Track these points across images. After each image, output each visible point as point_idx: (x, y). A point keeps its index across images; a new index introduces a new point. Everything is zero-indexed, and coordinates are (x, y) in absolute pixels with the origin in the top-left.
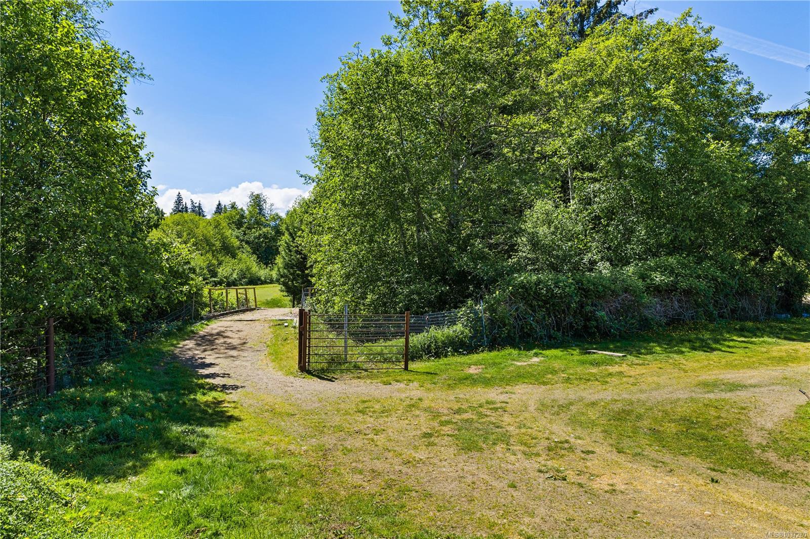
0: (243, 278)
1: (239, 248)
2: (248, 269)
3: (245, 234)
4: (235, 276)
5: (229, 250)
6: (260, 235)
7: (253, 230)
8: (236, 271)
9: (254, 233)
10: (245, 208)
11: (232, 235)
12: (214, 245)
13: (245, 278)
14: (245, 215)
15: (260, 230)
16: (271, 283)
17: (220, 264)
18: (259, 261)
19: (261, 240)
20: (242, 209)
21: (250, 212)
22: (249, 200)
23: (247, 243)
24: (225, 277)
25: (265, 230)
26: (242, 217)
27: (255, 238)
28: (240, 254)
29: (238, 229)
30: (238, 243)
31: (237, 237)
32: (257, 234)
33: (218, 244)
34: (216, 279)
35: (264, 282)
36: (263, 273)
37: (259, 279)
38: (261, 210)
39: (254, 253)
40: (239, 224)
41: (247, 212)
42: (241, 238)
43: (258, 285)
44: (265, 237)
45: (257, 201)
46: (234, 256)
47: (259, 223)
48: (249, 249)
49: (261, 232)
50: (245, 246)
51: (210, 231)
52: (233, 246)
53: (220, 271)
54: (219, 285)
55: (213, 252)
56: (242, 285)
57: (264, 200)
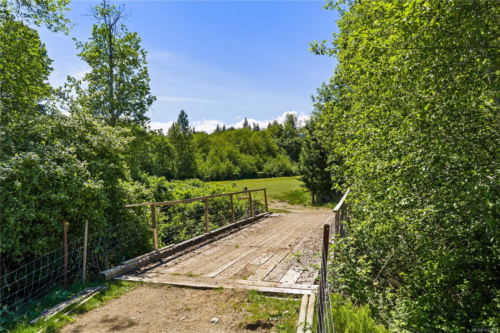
0: (280, 172)
1: (278, 151)
2: (284, 165)
3: (282, 142)
4: (275, 170)
5: (271, 152)
6: (293, 142)
7: (288, 139)
8: (276, 166)
9: (288, 141)
10: (283, 124)
11: (274, 143)
12: (261, 149)
13: (281, 171)
14: (283, 129)
15: (293, 138)
17: (265, 161)
18: (292, 160)
19: (293, 145)
20: (281, 125)
21: (286, 127)
22: (285, 119)
23: (284, 147)
24: (268, 171)
25: (296, 138)
26: (281, 130)
27: (289, 144)
28: (279, 155)
29: (278, 138)
30: (277, 147)
31: (277, 144)
32: (291, 141)
33: (264, 148)
34: (261, 172)
36: (294, 168)
37: (291, 172)
38: (293, 125)
39: (288, 154)
40: (279, 135)
41: (284, 127)
42: (280, 144)
43: (290, 176)
44: (296, 143)
45: (292, 120)
46: (274, 156)
47: (293, 135)
48: (285, 152)
49: (293, 140)
50: (283, 149)
51: (259, 139)
52: (274, 150)
53: (265, 166)
54: (264, 176)
55: (260, 154)
56: (279, 176)
57: (296, 118)
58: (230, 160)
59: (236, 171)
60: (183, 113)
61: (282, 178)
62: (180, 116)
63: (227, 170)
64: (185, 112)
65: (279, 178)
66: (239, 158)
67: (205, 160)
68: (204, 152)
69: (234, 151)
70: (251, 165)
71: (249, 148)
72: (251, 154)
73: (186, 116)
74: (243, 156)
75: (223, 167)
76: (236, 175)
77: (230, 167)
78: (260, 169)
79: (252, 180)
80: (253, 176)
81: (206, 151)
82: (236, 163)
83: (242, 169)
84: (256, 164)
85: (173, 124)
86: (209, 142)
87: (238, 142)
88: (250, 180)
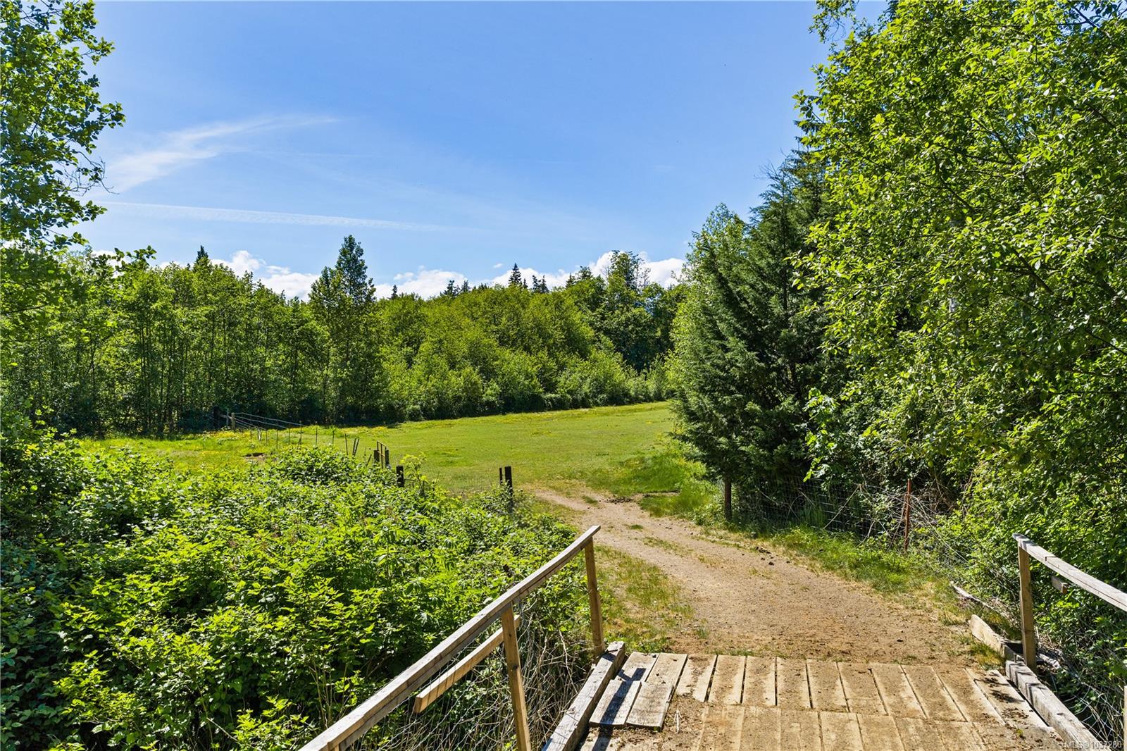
0: (599, 393)
1: (594, 342)
2: (608, 377)
3: (603, 318)
4: (586, 388)
5: (576, 345)
6: (628, 319)
7: (617, 311)
8: (588, 380)
9: (617, 319)
10: (604, 277)
11: (582, 321)
12: (550, 336)
13: (601, 392)
14: (605, 288)
16: (645, 401)
17: (562, 367)
18: (627, 363)
19: (630, 327)
20: (599, 279)
21: (612, 283)
22: (611, 265)
23: (607, 332)
24: (570, 392)
25: (635, 311)
26: (600, 290)
27: (619, 324)
28: (594, 354)
29: (593, 310)
30: (592, 333)
31: (591, 324)
32: (623, 318)
33: (559, 336)
34: (553, 395)
35: (634, 400)
36: (632, 384)
37: (626, 395)
38: (629, 279)
39: (617, 350)
40: (594, 303)
41: (606, 282)
42: (598, 324)
43: (624, 404)
44: (636, 321)
45: (625, 267)
46: (584, 355)
47: (626, 301)
48: (609, 343)
49: (629, 315)
50: (603, 337)
51: (548, 313)
52: (584, 339)
53: (562, 380)
54: (559, 405)
55: (550, 348)
56: (597, 405)
57: (635, 262)
58: (475, 364)
59: (490, 392)
60: (350, 242)
61: (604, 409)
62: (344, 253)
63: (465, 390)
64: (357, 241)
65: (596, 409)
66: (496, 359)
67: (410, 362)
68: (408, 345)
69: (485, 341)
70: (528, 376)
71: (521, 335)
72: (527, 349)
73: (361, 252)
74: (507, 353)
75: (456, 381)
76: (489, 403)
77: (475, 383)
78: (551, 387)
79: (529, 415)
80: (532, 404)
81: (414, 342)
82: (488, 373)
83: (505, 386)
84: (540, 374)
85: (325, 276)
86: (421, 318)
87: (495, 320)
88: (524, 415)
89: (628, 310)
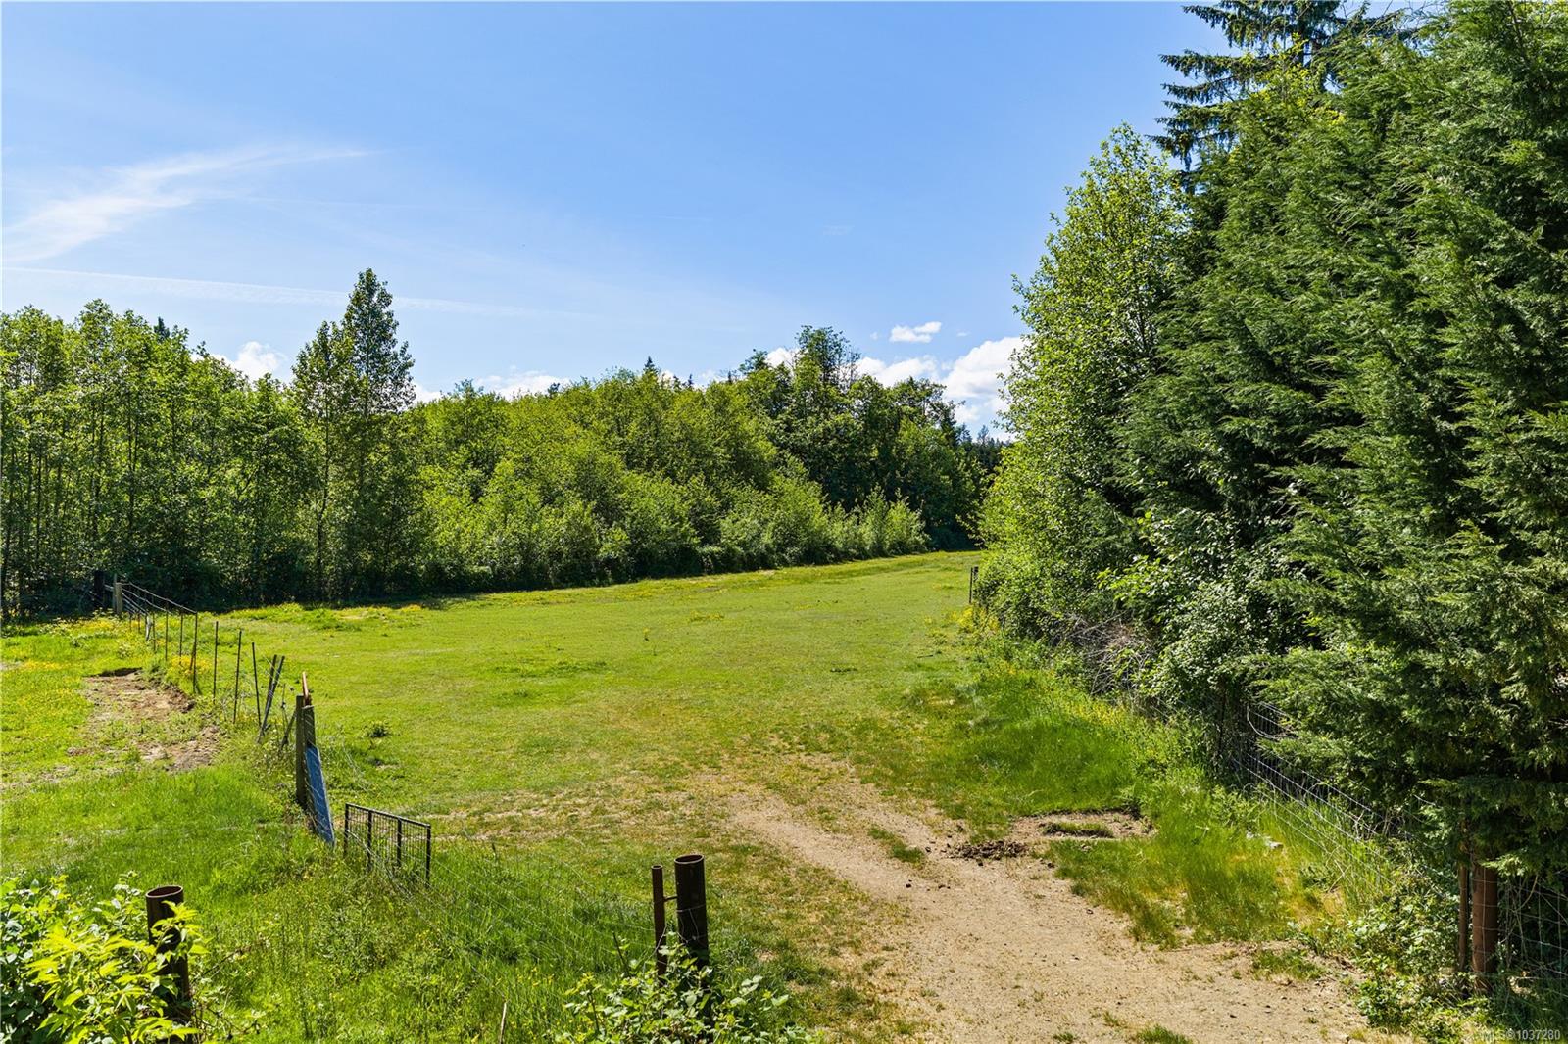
0: (787, 545)
1: (776, 465)
2: (803, 520)
3: (789, 429)
4: (767, 538)
5: (748, 469)
6: (827, 430)
7: (810, 419)
8: (771, 524)
9: (811, 428)
10: (789, 366)
11: (759, 432)
12: (709, 455)
13: (792, 544)
14: (790, 383)
16: (859, 558)
17: (726, 507)
18: (828, 499)
19: (831, 443)
20: (781, 369)
21: (801, 375)
22: (799, 348)
23: (796, 451)
24: (742, 544)
25: (839, 419)
26: (784, 387)
27: (815, 438)
28: (778, 481)
29: (774, 417)
30: (774, 451)
31: (772, 437)
32: (820, 428)
33: (721, 454)
34: (716, 549)
35: (841, 557)
36: (837, 529)
37: (830, 548)
38: (827, 369)
39: (811, 478)
40: (776, 406)
41: (792, 374)
42: (782, 438)
43: (827, 563)
44: (838, 432)
45: (821, 350)
46: (763, 485)
47: (826, 403)
48: (800, 468)
49: (829, 424)
50: (792, 459)
51: (703, 419)
52: (762, 460)
53: (725, 524)
54: (727, 564)
55: (707, 472)
56: (786, 564)
57: (836, 344)
58: (587, 497)
59: (612, 542)
60: (369, 283)
61: (798, 570)
62: (357, 300)
63: (570, 542)
64: (379, 280)
65: (785, 571)
66: (620, 489)
67: (477, 493)
68: (476, 465)
69: (603, 459)
70: (674, 517)
71: (659, 450)
72: (671, 474)
73: (386, 299)
74: (636, 480)
75: (554, 527)
76: (608, 562)
77: (587, 529)
78: (709, 534)
79: (675, 581)
80: (681, 563)
81: (485, 461)
82: (609, 512)
83: (637, 534)
84: (694, 514)
85: (323, 334)
86: (498, 423)
87: (620, 426)
88: (669, 581)
89: (827, 417)
